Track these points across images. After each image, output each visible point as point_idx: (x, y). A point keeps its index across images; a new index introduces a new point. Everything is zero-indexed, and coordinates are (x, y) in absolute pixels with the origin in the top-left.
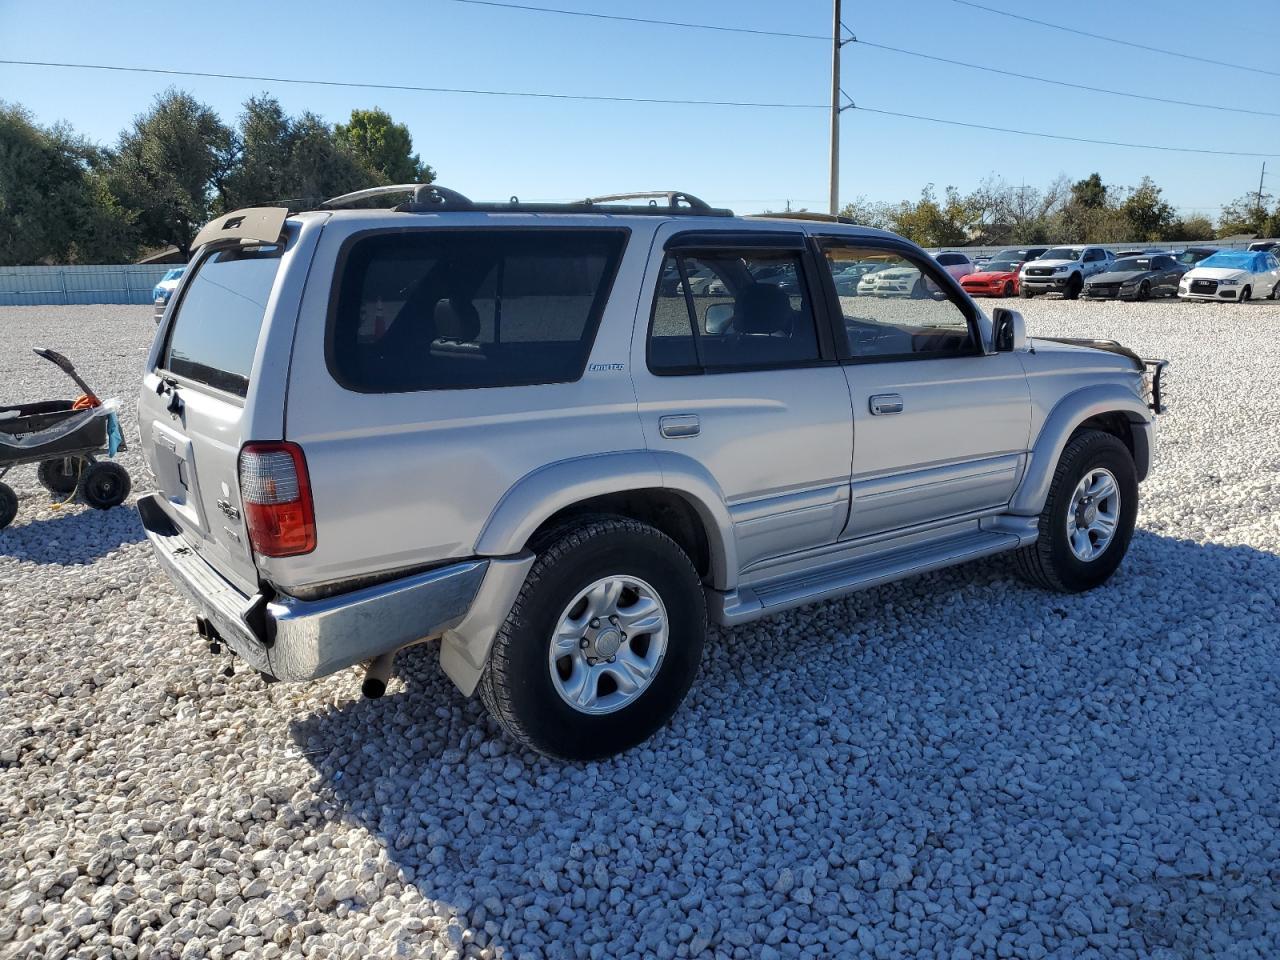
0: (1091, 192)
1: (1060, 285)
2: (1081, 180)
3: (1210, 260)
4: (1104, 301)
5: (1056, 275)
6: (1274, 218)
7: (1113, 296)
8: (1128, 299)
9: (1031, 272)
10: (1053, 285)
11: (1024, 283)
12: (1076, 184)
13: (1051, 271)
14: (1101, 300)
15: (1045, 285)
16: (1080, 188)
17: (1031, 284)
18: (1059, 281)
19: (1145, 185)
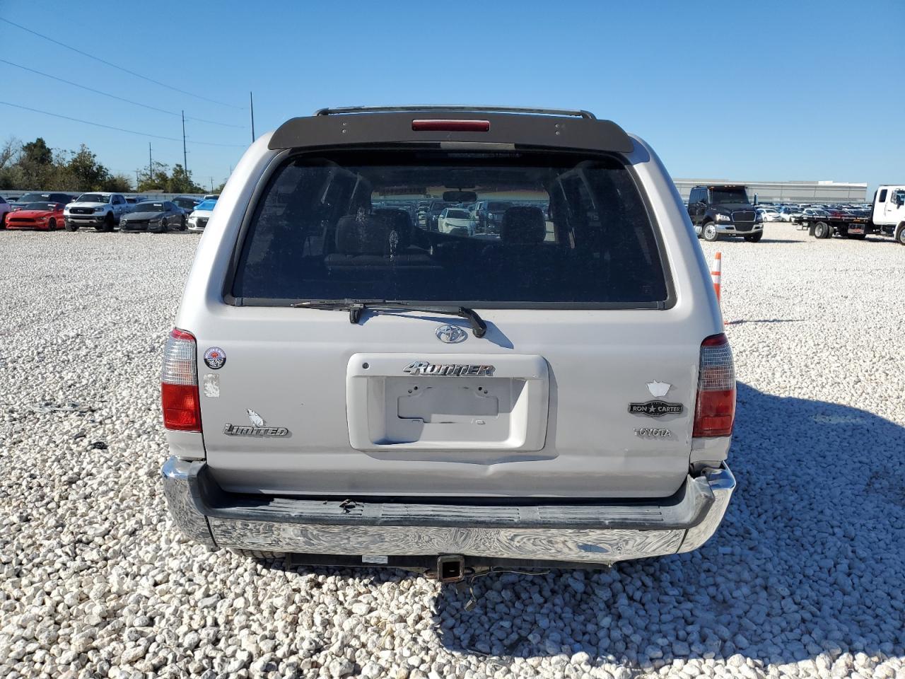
0: (38, 152)
1: (100, 221)
2: (29, 142)
3: (202, 206)
4: (139, 233)
5: (96, 214)
6: (172, 180)
7: (145, 230)
8: (156, 231)
9: (73, 210)
10: (94, 221)
11: (70, 220)
12: (25, 145)
13: (91, 211)
14: (136, 233)
15: (88, 221)
16: (29, 148)
17: (75, 220)
18: (98, 218)
19: (83, 150)
